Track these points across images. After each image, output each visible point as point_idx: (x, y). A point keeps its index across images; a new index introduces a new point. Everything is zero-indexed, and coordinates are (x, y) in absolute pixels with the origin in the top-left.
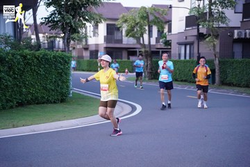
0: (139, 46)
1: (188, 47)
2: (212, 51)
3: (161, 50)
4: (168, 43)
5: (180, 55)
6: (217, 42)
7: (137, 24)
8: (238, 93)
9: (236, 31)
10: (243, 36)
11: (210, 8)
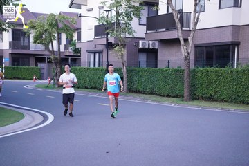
0: (47, 53)
1: (97, 55)
2: (120, 60)
3: (70, 57)
4: (77, 51)
5: (89, 62)
6: (124, 51)
7: (46, 31)
8: (144, 99)
9: (141, 42)
10: (147, 47)
11: (117, 19)
